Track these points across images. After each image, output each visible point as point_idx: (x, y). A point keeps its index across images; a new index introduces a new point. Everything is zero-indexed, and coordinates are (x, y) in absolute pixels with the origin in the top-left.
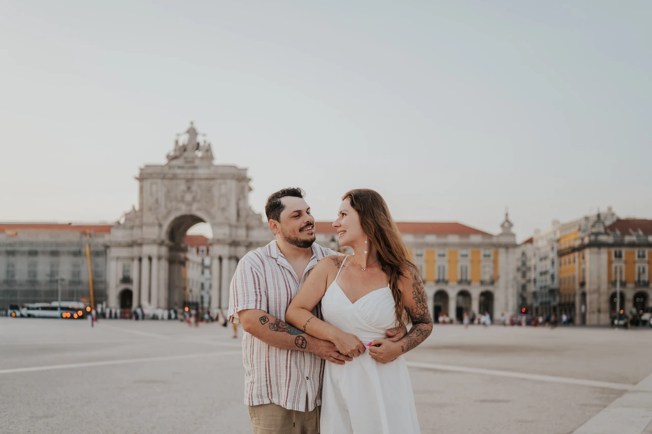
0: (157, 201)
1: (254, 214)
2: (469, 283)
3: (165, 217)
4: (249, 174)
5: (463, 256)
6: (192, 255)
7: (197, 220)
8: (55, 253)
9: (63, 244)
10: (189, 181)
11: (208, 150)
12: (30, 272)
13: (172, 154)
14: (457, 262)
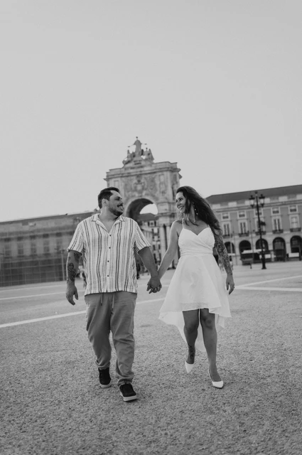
4: (178, 166)
6: (145, 227)
8: (59, 235)
9: (63, 228)
10: (139, 176)
11: (149, 154)
12: (45, 248)
13: (126, 160)
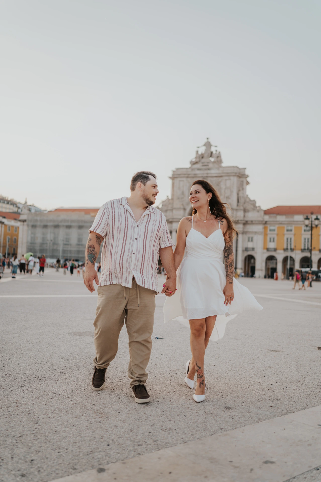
1: (250, 200)
3: (188, 204)
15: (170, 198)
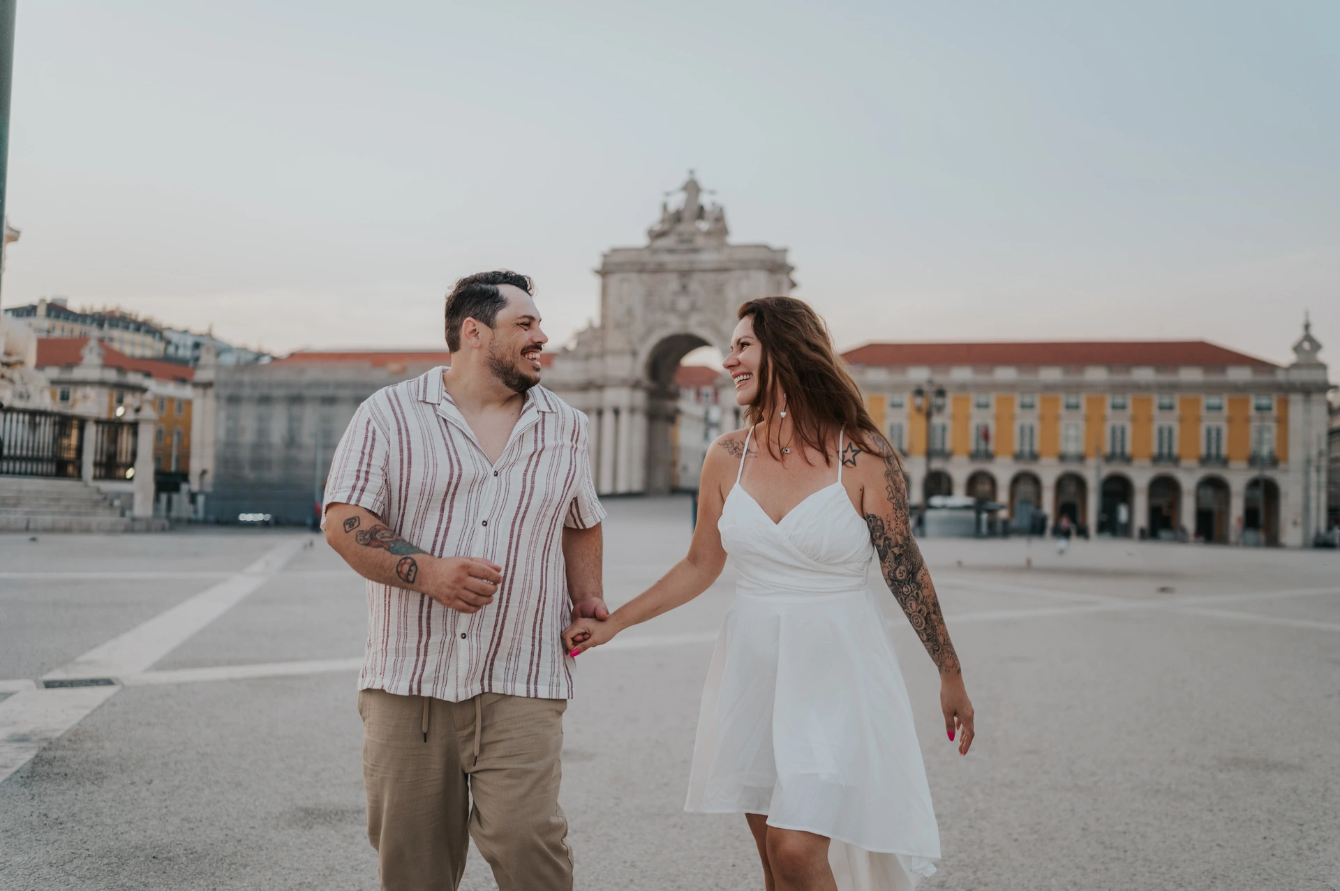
0: (630, 312)
2: (1224, 462)
3: (643, 339)
5: (1210, 408)
6: (688, 404)
7: (697, 342)
10: (685, 274)
11: (719, 219)
13: (658, 228)
14: (1198, 420)
15: (597, 322)
